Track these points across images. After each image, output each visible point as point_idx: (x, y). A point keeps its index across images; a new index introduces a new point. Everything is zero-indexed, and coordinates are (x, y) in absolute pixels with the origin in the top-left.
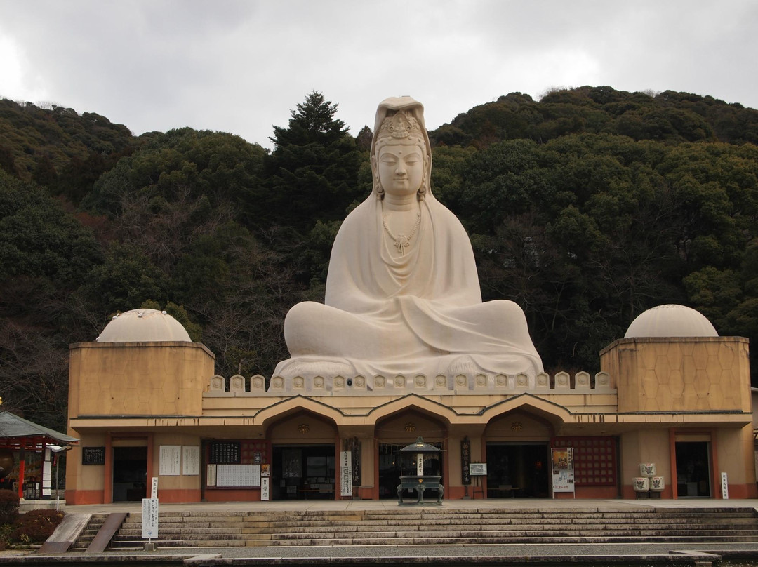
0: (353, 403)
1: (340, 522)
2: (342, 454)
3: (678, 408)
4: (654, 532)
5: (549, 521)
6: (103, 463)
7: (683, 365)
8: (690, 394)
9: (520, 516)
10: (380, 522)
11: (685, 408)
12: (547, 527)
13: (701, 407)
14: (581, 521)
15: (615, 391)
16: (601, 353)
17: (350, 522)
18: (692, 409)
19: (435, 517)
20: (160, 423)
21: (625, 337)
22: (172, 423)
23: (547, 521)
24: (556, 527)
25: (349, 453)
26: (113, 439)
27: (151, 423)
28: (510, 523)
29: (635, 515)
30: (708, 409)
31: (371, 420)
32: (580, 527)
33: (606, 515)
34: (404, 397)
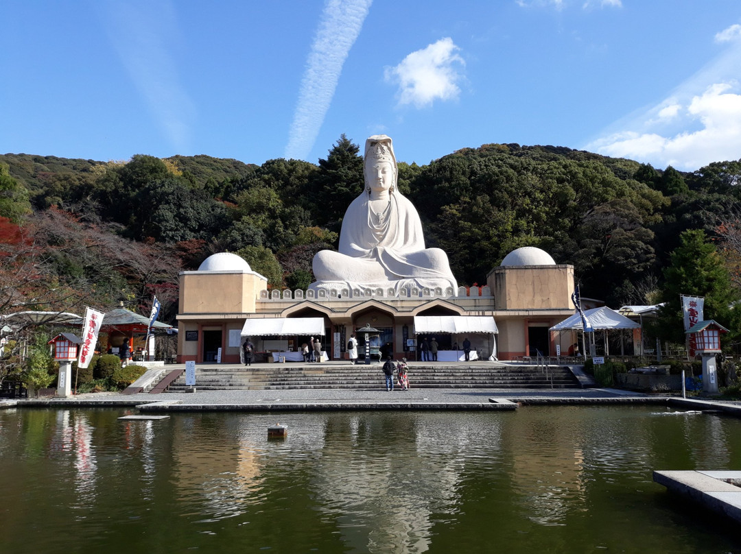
0: (341, 305)
1: (310, 375)
2: (335, 334)
3: (530, 307)
4: (502, 382)
5: (438, 374)
6: (197, 340)
7: (533, 283)
8: (538, 299)
9: (421, 371)
10: (334, 375)
11: (535, 308)
12: (436, 378)
13: (544, 307)
14: (457, 374)
15: (493, 297)
16: (487, 275)
17: (316, 375)
18: (538, 308)
19: (369, 371)
20: (227, 317)
21: (501, 265)
22: (234, 317)
23: (436, 374)
24: (442, 378)
25: (339, 334)
26: (203, 326)
27: (222, 317)
28: (414, 375)
29: (493, 371)
30: (548, 308)
31: (349, 314)
32: (457, 378)
33: (474, 371)
34: (366, 301)
